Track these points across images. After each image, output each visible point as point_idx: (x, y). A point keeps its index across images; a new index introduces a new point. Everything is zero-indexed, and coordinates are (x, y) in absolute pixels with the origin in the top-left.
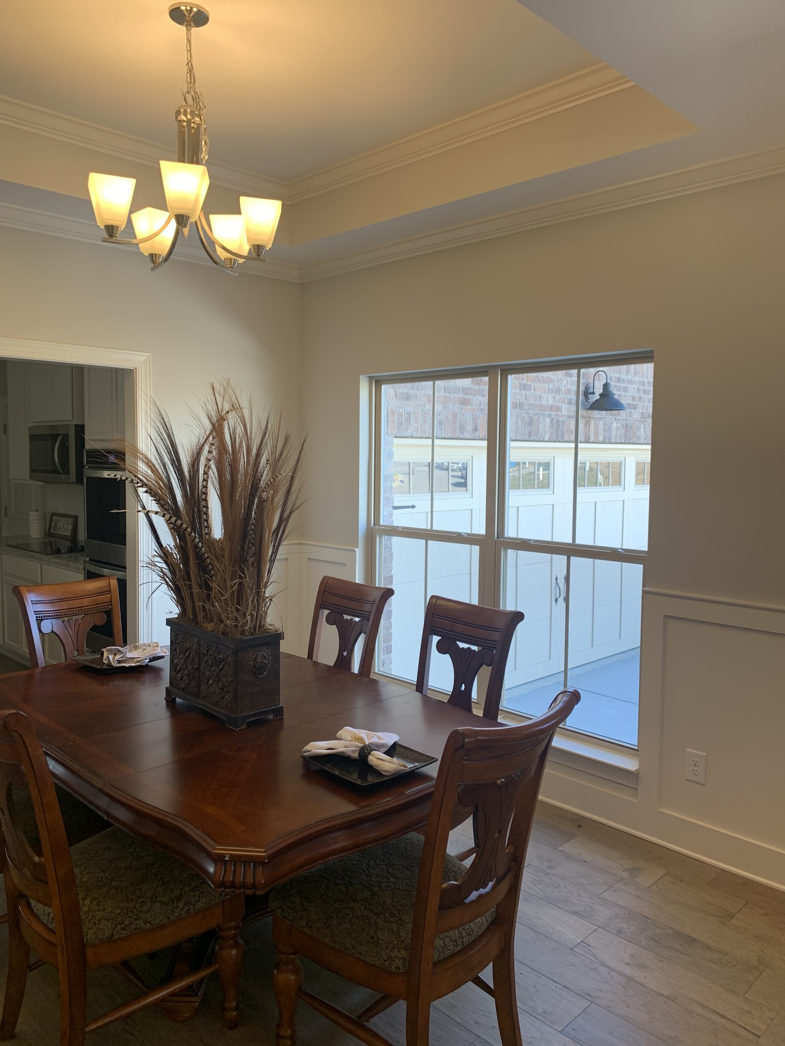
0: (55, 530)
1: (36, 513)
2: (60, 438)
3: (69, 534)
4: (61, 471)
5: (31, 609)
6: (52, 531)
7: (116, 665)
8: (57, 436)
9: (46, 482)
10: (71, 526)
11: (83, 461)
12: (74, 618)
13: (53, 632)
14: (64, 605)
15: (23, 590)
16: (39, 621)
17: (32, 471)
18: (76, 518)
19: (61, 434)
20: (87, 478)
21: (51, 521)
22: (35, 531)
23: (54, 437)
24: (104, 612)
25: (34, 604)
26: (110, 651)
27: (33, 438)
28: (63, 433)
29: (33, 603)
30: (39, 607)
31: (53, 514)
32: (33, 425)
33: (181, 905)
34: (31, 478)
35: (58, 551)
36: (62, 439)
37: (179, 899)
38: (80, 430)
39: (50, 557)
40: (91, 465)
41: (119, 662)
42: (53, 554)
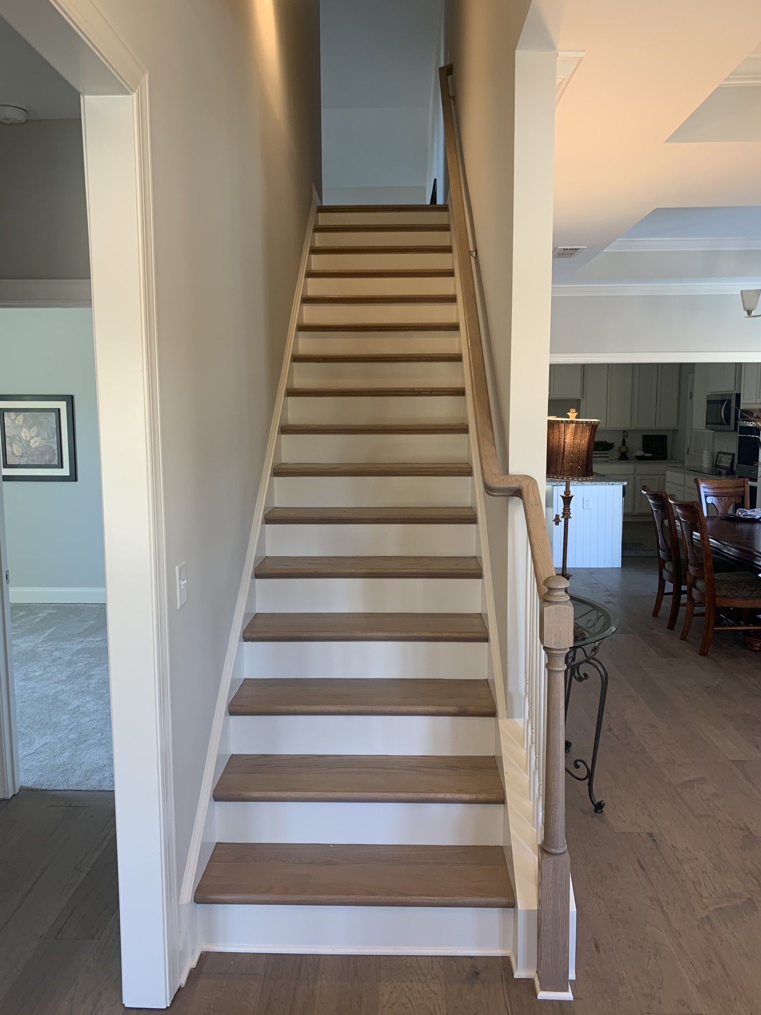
0: (719, 463)
1: (708, 452)
2: (726, 402)
3: (728, 466)
4: (726, 424)
5: (702, 490)
6: (717, 464)
7: (742, 516)
8: (725, 401)
9: (716, 431)
10: (730, 460)
11: (738, 416)
12: (724, 498)
13: (712, 503)
14: (719, 491)
15: (699, 481)
16: (706, 497)
17: (707, 423)
18: (734, 455)
19: (726, 400)
20: (740, 427)
21: (717, 457)
22: (706, 463)
23: (722, 402)
24: (740, 496)
25: (704, 489)
26: (740, 511)
27: (709, 402)
28: (728, 399)
29: (704, 487)
30: (706, 490)
31: (719, 453)
32: (709, 394)
33: (755, 593)
34: (706, 428)
35: (720, 474)
36: (728, 403)
37: (755, 591)
38: (738, 396)
39: (715, 477)
40: (743, 419)
41: (744, 516)
42: (716, 475)
